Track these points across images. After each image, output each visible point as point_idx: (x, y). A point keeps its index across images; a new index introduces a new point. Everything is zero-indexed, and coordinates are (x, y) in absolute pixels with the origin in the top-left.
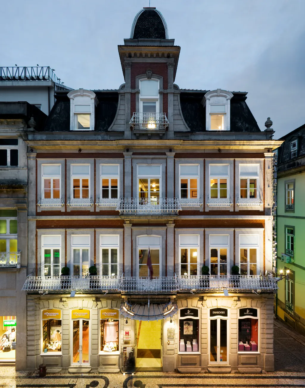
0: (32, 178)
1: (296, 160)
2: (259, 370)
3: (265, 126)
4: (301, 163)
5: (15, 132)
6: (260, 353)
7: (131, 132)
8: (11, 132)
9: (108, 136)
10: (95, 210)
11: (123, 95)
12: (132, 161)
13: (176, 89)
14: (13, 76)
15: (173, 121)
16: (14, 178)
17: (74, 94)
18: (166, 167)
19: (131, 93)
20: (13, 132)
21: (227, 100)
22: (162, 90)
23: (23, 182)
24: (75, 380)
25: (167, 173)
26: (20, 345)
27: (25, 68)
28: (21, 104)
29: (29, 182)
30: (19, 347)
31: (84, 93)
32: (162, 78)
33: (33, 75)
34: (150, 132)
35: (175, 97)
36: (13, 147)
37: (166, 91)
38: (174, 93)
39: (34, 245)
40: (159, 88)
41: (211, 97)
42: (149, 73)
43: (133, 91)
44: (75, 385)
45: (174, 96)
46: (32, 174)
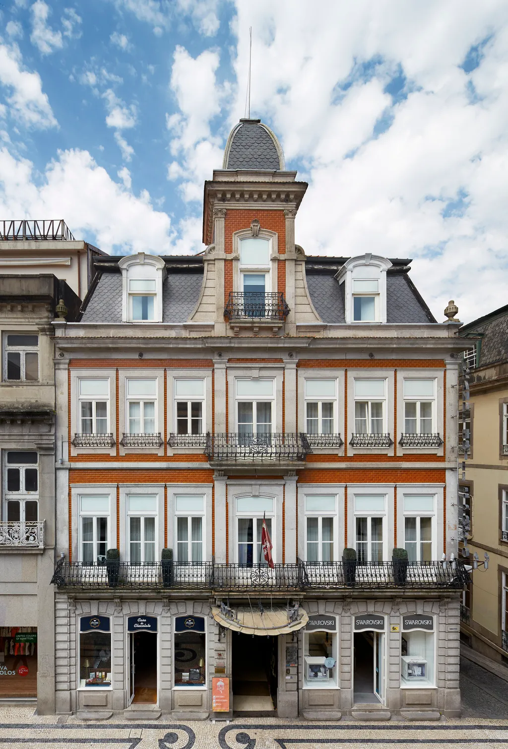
0: (63, 399)
1: (475, 372)
2: (437, 715)
3: (445, 315)
4: (484, 377)
5: (34, 323)
6: (437, 688)
7: (225, 324)
8: (28, 323)
9: (188, 330)
10: (166, 454)
11: (213, 262)
12: (226, 372)
13: (299, 253)
14: (5, 236)
15: (294, 307)
16: (33, 401)
17: (130, 263)
18: (284, 382)
19: (225, 260)
20: (31, 323)
21: (381, 272)
22: (276, 255)
23: (48, 407)
24: (139, 731)
25: (285, 392)
26: (45, 674)
27: (24, 222)
28: (41, 279)
29: (57, 406)
30: (43, 676)
31: (147, 261)
32: (277, 235)
33: (38, 233)
34: (257, 325)
35: (297, 266)
36: (30, 349)
37: (282, 257)
38: (296, 260)
39: (67, 511)
40: (271, 252)
41: (354, 267)
42: (256, 227)
43: (230, 257)
44: (140, 739)
45: (295, 264)
46: (62, 393)
